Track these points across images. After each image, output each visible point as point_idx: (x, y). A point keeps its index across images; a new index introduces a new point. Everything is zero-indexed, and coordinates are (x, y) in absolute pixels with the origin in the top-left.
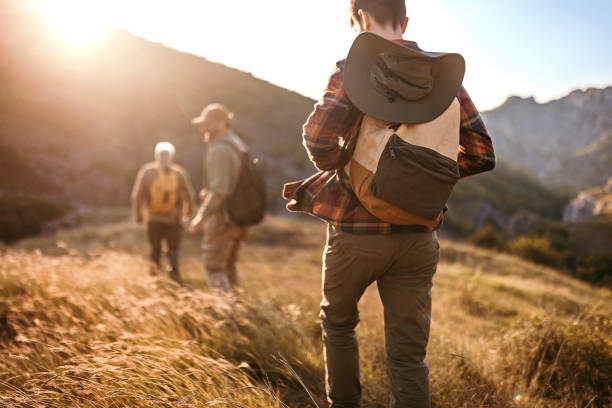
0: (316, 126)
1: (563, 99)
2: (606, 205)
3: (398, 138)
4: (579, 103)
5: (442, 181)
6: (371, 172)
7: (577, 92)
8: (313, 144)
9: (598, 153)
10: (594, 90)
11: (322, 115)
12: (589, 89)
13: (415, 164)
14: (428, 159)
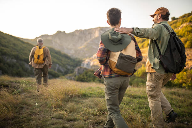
0: (100, 54)
1: (73, 33)
2: (94, 62)
3: (122, 53)
4: (78, 34)
5: (133, 63)
6: (115, 63)
7: (77, 31)
8: (99, 59)
9: (84, 48)
10: (81, 30)
11: (101, 51)
12: (80, 30)
13: (127, 60)
14: (130, 58)
